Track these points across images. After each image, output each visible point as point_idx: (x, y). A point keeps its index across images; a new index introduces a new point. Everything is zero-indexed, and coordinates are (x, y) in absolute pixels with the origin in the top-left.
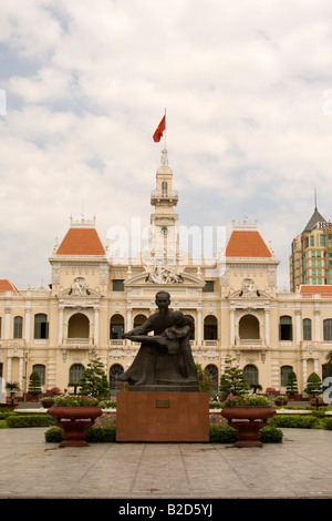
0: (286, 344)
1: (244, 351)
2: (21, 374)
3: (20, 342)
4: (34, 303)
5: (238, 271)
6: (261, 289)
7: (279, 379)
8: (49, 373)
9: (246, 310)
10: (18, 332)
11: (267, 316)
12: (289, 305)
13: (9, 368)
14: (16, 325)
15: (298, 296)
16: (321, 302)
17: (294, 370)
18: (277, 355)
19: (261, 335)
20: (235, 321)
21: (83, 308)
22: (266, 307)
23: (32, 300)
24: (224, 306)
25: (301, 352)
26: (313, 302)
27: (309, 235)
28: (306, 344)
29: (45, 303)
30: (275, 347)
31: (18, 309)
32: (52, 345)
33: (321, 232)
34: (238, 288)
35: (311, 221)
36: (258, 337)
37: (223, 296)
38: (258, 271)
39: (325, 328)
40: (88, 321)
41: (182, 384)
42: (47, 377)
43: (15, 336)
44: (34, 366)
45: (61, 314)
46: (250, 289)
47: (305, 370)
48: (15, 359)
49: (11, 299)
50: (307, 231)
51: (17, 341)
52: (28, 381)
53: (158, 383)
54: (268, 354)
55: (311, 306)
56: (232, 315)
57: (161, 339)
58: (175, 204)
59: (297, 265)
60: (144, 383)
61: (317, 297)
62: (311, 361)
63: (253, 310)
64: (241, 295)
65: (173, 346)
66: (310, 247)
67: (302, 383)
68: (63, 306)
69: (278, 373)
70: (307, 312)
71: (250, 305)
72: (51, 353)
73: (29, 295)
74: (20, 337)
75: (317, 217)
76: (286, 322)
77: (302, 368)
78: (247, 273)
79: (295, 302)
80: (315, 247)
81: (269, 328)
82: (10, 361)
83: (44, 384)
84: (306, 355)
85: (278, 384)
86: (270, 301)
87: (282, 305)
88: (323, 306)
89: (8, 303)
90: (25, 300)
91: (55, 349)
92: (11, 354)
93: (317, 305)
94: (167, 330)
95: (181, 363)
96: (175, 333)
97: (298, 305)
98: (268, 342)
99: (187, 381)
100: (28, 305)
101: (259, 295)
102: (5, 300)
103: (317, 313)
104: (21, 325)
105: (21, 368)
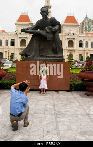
0: (81, 48)
1: (69, 50)
2: (8, 56)
3: (7, 47)
4: (11, 36)
5: (68, 28)
6: (74, 33)
7: (78, 58)
8: (15, 55)
9: (70, 39)
10: (7, 44)
11: (76, 40)
12: (82, 38)
13: (4, 54)
14: (6, 42)
15: (85, 35)
16: (91, 37)
17: (83, 56)
18: (78, 51)
19: (74, 45)
20: (67, 42)
21: (24, 38)
22: (76, 38)
23: (10, 35)
24: (64, 37)
25: (85, 51)
26: (89, 37)
27: (84, 22)
28: (86, 49)
29: (14, 36)
30: (78, 49)
31: (6, 38)
32: (16, 48)
33: (87, 21)
34: (68, 32)
35: (85, 19)
36: (73, 46)
37: (64, 34)
38: (74, 28)
39: (91, 44)
40: (26, 41)
41: (54, 57)
42: (15, 57)
43: (6, 45)
44: (11, 54)
45: (18, 39)
46: (71, 33)
47: (86, 56)
48: (6, 52)
49: (4, 35)
50: (84, 21)
51: (6, 47)
52: (9, 58)
53: (41, 56)
54: (76, 51)
55: (88, 38)
56: (66, 40)
57: (43, 33)
58: (51, 8)
59: (81, 30)
60: (33, 56)
61: (90, 35)
62: (87, 53)
63: (72, 39)
64: (69, 34)
65: (49, 36)
66: (84, 25)
67: (85, 59)
68: (19, 37)
69: (78, 56)
70: (87, 40)
71: (71, 37)
72: (16, 50)
73: (9, 34)
74: (7, 45)
75: (86, 17)
76: (81, 42)
77: (85, 55)
78: (70, 28)
79: (84, 37)
80: (86, 25)
81: (76, 44)
82: (4, 52)
83: (14, 58)
84: (86, 52)
85: (78, 59)
86: (77, 36)
87: (80, 37)
88: (91, 38)
89: (4, 36)
90: (8, 35)
91: (17, 49)
92: (5, 50)
93: (90, 38)
94: (46, 28)
95: (54, 46)
96: (50, 29)
97: (84, 38)
98: (76, 48)
99: (57, 55)
100: (9, 36)
101: (74, 34)
102: (3, 35)
103: (89, 40)
104: (7, 42)
105: (8, 54)
